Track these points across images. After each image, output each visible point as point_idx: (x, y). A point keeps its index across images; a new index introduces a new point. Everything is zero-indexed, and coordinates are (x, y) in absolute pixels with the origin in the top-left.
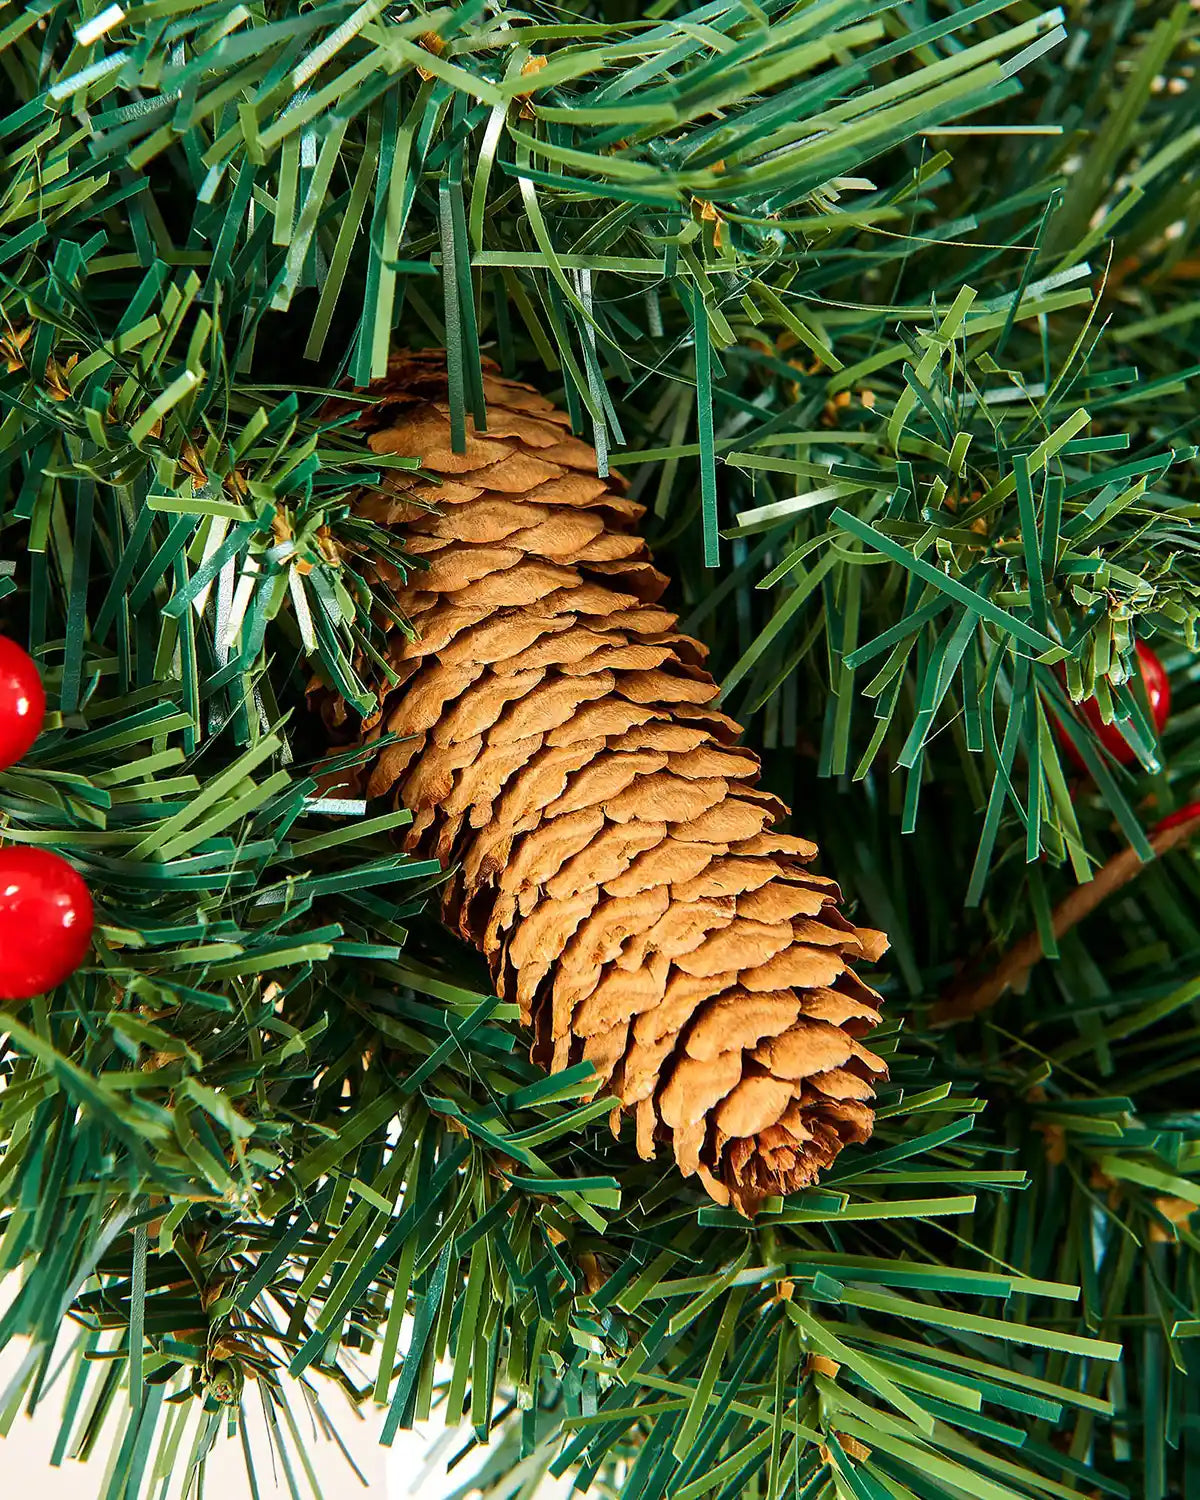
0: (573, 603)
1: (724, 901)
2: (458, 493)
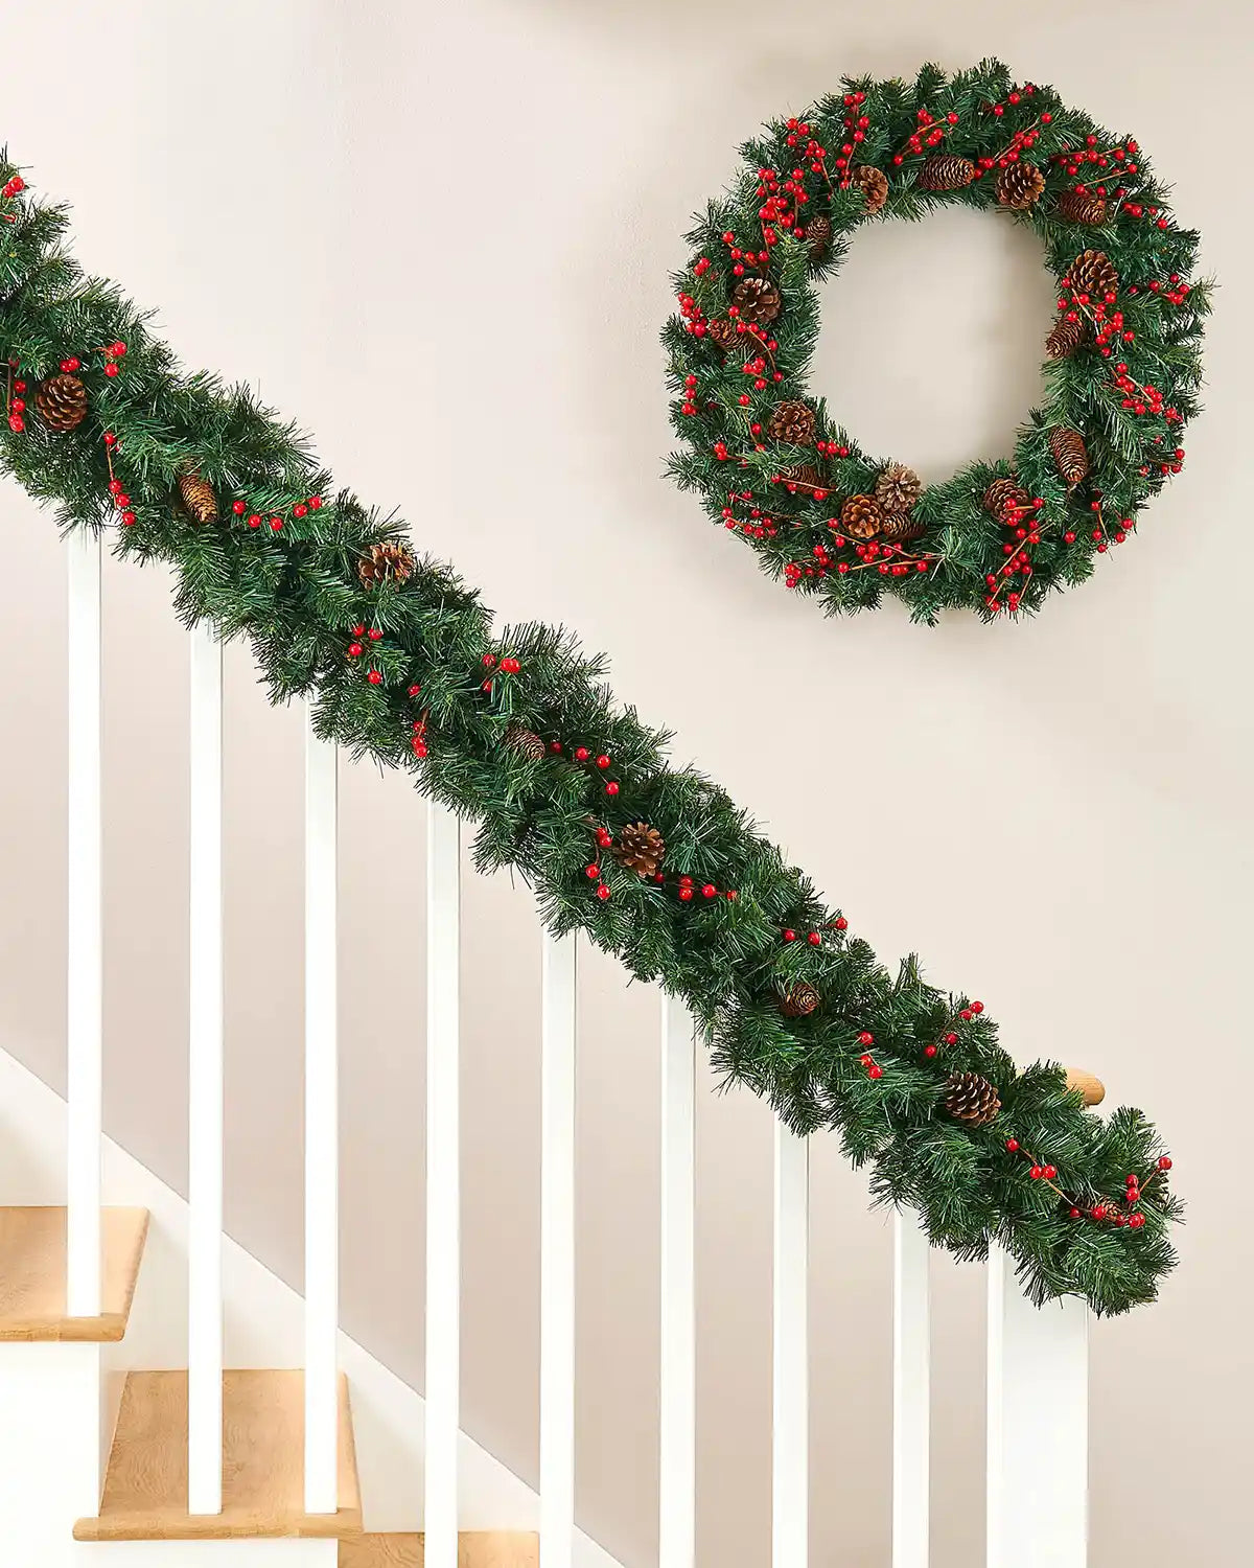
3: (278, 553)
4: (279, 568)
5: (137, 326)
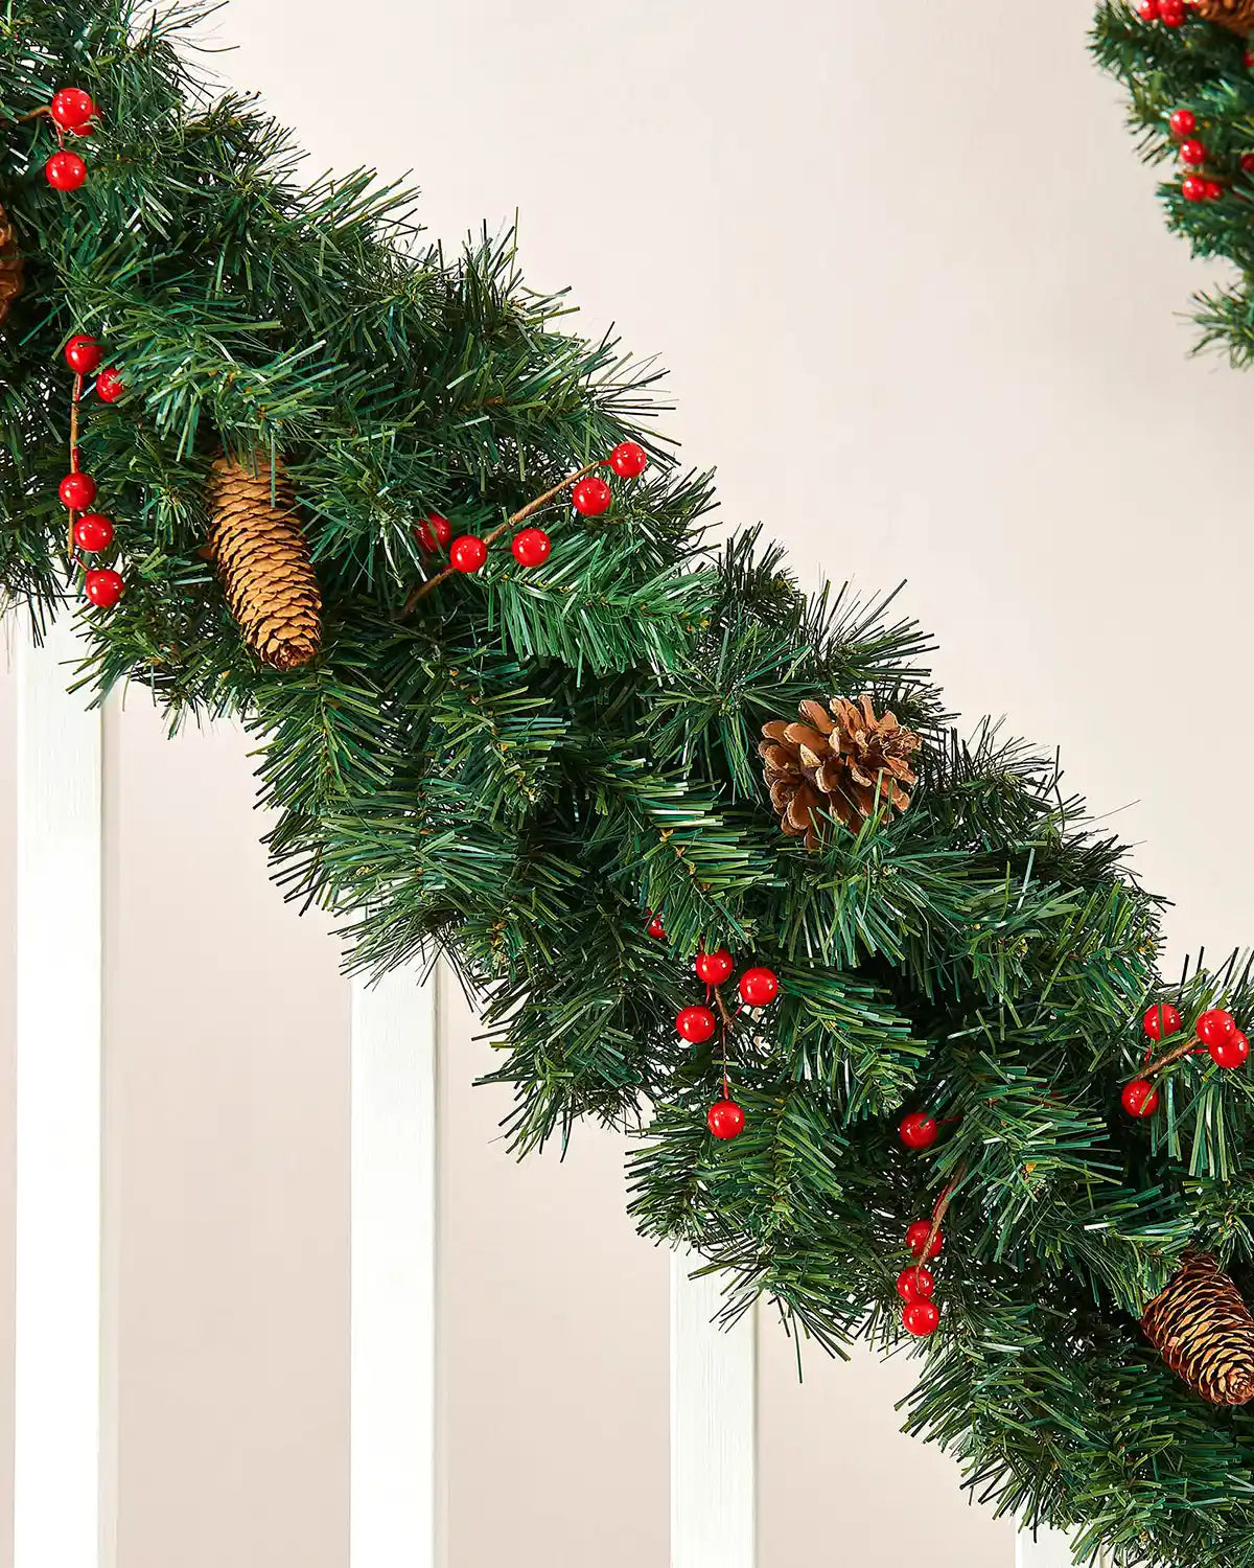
0: (255, 511)
1: (273, 593)
2: (229, 480)
3: (541, 711)
4: (541, 754)
5: (155, 49)
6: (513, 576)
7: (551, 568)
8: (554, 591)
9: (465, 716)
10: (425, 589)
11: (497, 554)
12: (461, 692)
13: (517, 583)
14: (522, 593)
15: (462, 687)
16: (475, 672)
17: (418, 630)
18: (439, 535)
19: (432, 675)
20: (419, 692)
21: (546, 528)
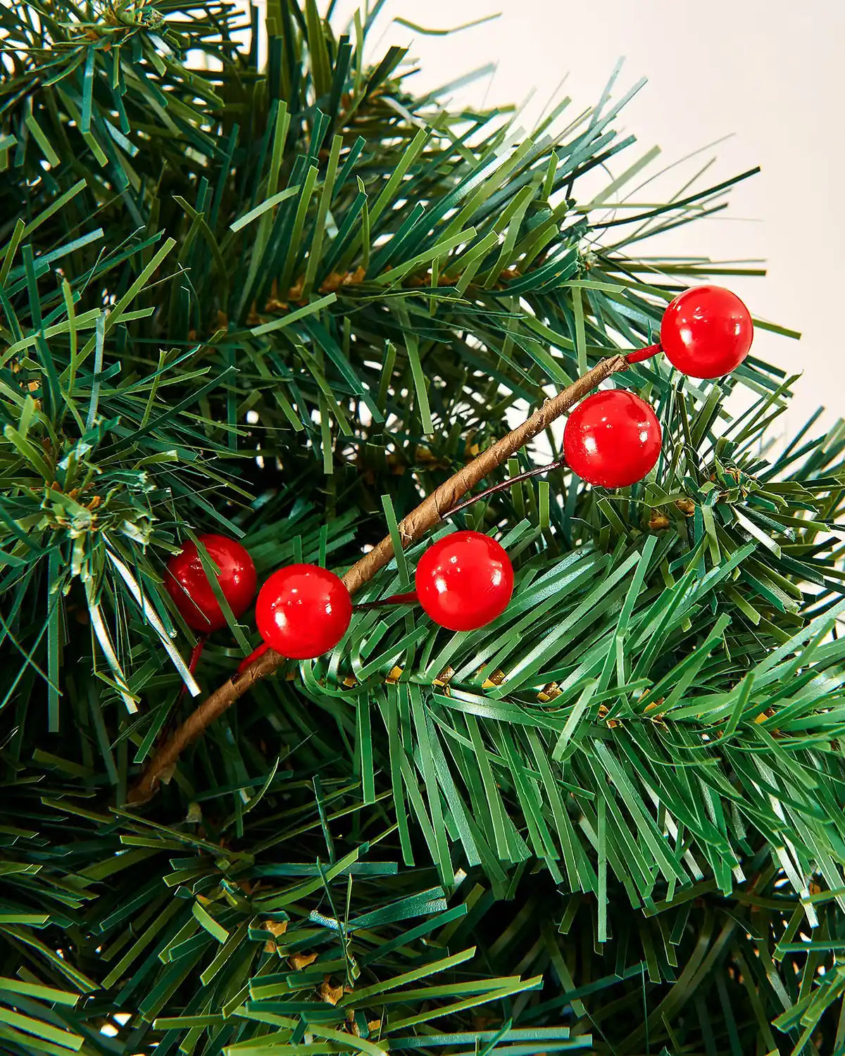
6: (415, 667)
7: (513, 638)
8: (522, 696)
9: (308, 1040)
10: (198, 720)
11: (373, 614)
12: (300, 976)
13: (425, 687)
14: (442, 710)
15: (300, 964)
16: (333, 923)
17: (186, 829)
18: (226, 584)
19: (222, 935)
20: (191, 984)
21: (505, 531)
